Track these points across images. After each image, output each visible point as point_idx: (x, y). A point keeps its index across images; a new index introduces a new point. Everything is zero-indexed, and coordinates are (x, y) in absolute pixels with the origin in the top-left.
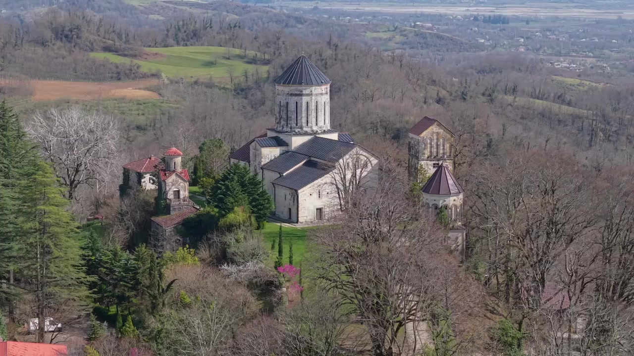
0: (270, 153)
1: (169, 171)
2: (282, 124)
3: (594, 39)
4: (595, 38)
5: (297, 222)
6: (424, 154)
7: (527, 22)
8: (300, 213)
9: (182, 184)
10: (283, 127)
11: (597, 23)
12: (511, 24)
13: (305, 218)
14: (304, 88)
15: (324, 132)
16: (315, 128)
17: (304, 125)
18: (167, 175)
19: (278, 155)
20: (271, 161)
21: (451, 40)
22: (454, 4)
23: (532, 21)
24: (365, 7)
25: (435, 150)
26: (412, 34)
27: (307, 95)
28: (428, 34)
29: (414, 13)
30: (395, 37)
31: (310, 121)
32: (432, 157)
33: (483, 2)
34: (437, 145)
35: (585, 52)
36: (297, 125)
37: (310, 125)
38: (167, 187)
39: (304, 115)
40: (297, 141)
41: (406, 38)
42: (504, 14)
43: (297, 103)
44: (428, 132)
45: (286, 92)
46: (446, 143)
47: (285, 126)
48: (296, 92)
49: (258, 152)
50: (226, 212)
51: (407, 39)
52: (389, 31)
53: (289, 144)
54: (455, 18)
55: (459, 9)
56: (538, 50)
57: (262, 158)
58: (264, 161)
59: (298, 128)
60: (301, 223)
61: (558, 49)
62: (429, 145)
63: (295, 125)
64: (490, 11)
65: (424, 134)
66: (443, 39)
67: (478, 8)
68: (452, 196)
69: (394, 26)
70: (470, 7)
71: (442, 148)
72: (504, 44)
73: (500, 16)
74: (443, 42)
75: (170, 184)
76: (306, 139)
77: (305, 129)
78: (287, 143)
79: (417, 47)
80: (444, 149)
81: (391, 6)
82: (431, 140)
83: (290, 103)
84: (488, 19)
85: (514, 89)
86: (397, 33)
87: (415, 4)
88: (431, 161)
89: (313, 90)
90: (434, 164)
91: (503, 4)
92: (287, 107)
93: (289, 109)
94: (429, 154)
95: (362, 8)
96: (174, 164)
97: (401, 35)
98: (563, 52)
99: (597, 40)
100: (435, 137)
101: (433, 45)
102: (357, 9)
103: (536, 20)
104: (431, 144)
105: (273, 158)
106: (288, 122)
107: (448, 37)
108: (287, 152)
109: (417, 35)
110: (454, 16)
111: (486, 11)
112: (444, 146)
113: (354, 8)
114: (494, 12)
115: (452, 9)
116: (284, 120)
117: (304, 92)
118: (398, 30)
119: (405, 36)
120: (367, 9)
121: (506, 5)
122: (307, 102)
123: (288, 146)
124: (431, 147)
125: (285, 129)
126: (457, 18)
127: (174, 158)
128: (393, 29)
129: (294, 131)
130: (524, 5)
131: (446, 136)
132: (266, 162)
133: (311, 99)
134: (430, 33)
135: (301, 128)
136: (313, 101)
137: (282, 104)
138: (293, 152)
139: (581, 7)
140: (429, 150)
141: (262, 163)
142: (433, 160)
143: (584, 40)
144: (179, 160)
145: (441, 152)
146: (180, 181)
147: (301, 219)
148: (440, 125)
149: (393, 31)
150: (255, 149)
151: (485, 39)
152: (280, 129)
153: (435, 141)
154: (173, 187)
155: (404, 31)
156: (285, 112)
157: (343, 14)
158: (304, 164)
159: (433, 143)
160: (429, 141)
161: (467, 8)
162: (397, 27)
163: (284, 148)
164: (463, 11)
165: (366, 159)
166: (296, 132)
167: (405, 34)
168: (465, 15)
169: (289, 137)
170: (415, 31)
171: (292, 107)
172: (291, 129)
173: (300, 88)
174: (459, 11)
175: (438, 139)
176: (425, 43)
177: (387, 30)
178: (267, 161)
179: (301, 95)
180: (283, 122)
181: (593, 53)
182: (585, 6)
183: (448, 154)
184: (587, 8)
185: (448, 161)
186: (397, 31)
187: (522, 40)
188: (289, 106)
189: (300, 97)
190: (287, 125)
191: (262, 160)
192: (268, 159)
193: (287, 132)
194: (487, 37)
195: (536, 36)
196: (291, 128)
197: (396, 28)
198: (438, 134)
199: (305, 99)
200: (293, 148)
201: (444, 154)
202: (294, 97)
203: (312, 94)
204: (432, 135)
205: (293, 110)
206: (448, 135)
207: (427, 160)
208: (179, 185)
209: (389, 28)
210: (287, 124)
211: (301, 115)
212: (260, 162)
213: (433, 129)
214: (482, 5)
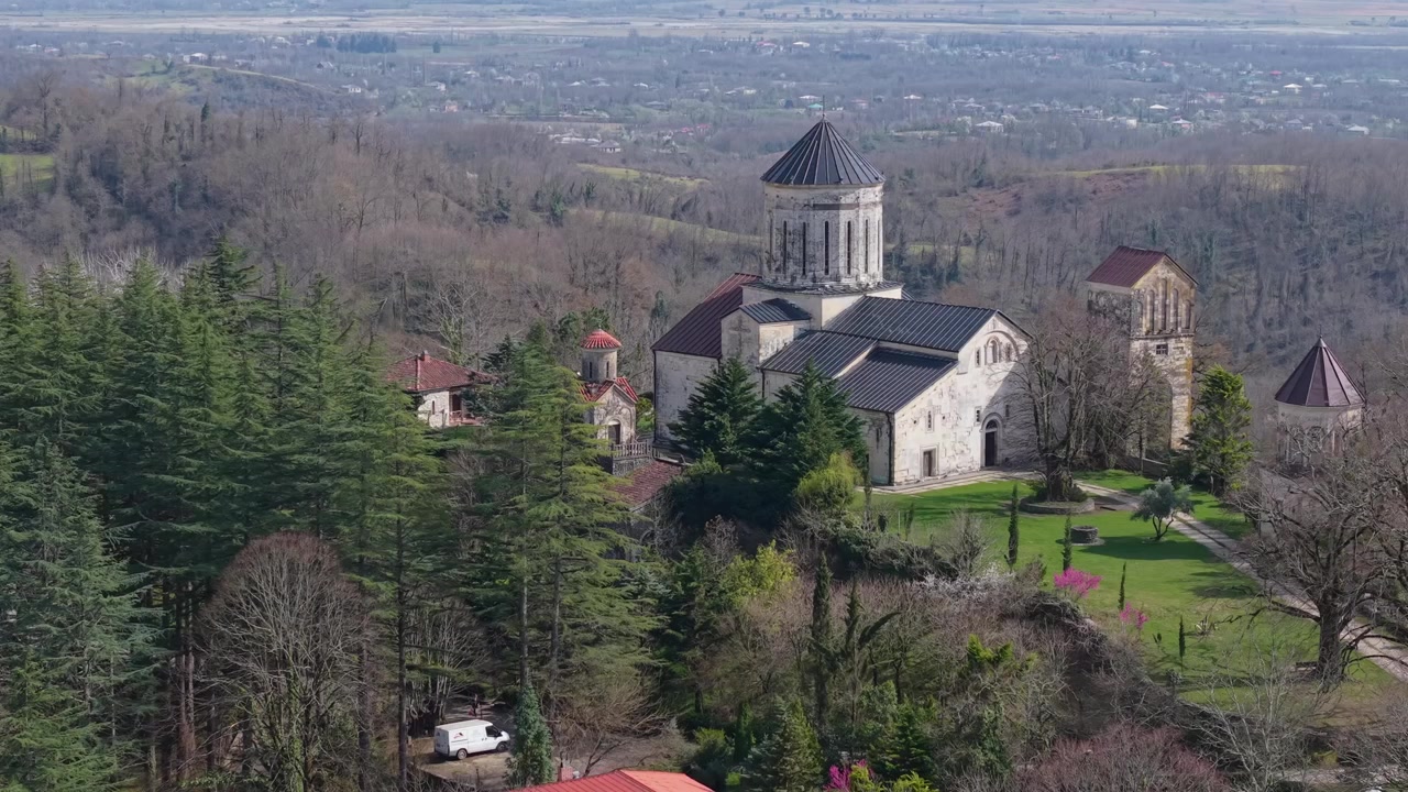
0: (776, 336)
1: (597, 382)
2: (790, 272)
3: (598, 82)
4: (599, 79)
5: (890, 482)
6: (1140, 325)
7: (436, 48)
8: (897, 462)
9: (624, 411)
10: (794, 279)
11: (586, 45)
12: (402, 53)
13: (905, 473)
14: (842, 191)
15: (879, 287)
16: (863, 279)
17: (843, 271)
18: (593, 391)
19: (792, 340)
20: (778, 353)
21: (297, 90)
22: (253, 10)
23: (444, 44)
24: (56, 20)
25: (1160, 317)
26: (210, 79)
27: (849, 206)
28: (244, 80)
29: (178, 32)
30: (169, 87)
31: (853, 261)
32: (1156, 332)
33: (317, 6)
34: (1165, 306)
35: (590, 110)
36: (827, 272)
37: (853, 271)
38: (595, 417)
39: (843, 250)
40: (832, 309)
41: (193, 88)
42: (380, 30)
43: (827, 224)
44: (1148, 280)
45: (801, 202)
46: (1180, 300)
47: (799, 276)
48: (826, 202)
49: (745, 335)
50: (800, 465)
51: (198, 90)
52: (154, 72)
53: (814, 315)
54: (272, 42)
55: (267, 21)
56: (486, 108)
57: (760, 347)
58: (766, 353)
59: (831, 279)
60: (899, 484)
61: (530, 104)
62: (1149, 307)
63: (823, 273)
64: (340, 23)
65: (1140, 284)
66: (279, 88)
67: (311, 19)
68: (1352, 409)
69: (165, 63)
70: (291, 15)
71: (1172, 311)
72: (408, 97)
73: (376, 36)
74: (279, 96)
75: (603, 411)
76: (847, 302)
77: (844, 281)
78: (807, 314)
79: (222, 107)
80: (1176, 314)
81: (113, 17)
82: (1154, 296)
83: (811, 225)
84: (349, 41)
85: (588, 193)
86: (172, 78)
87: (168, 12)
88: (1152, 339)
89: (861, 196)
90: (1158, 347)
91: (362, 8)
92: (804, 235)
93: (808, 239)
94: (1148, 325)
95: (53, 23)
96: (605, 367)
97: (183, 82)
98: (543, 110)
99: (603, 84)
100: (1161, 289)
101: (258, 101)
102: (42, 26)
103: (452, 43)
104: (1152, 304)
105: (781, 346)
106: (807, 267)
107: (290, 84)
108: (810, 332)
109: (220, 81)
110: (270, 37)
111: (330, 24)
112: (1176, 307)
113: (34, 24)
114: (347, 26)
115: (251, 23)
116: (796, 264)
117: (843, 201)
118: (175, 72)
119: (192, 82)
120: (65, 25)
121: (372, 11)
122: (849, 223)
123: (809, 319)
124: (1153, 311)
125: (799, 282)
126: (277, 41)
127: (607, 353)
128: (163, 68)
129: (823, 286)
130: (409, 11)
131: (1181, 287)
132: (769, 356)
133: (858, 216)
134: (248, 76)
135: (837, 279)
136: (861, 219)
137: (790, 228)
138: (828, 332)
139: (534, 13)
140: (1148, 317)
141: (761, 359)
142: (1157, 339)
143: (577, 83)
144: (613, 357)
145: (1172, 320)
146: (621, 403)
147: (898, 477)
148: (1171, 263)
149: (165, 73)
150: (739, 327)
151: (362, 86)
152: (783, 282)
153: (1161, 297)
154: (609, 417)
155: (189, 72)
156: (799, 244)
157: (20, 38)
158: (868, 357)
159: (1156, 303)
160: (1149, 299)
161: (286, 20)
162: (172, 63)
163: (803, 324)
164: (279, 26)
165: (1008, 341)
166: (826, 289)
167: (192, 80)
168: (294, 35)
169: (813, 299)
170: (215, 73)
171: (816, 233)
172: (814, 282)
173: (835, 192)
174: (270, 25)
175: (1166, 294)
176: (240, 99)
177: (151, 70)
178: (771, 353)
179: (837, 207)
180: (792, 267)
181: (609, 113)
182: (544, 11)
183: (1184, 325)
184: (549, 13)
185: (1183, 339)
186: (170, 74)
187: (443, 87)
188: (810, 231)
189: (835, 212)
190: (804, 273)
191: (761, 351)
192: (773, 348)
193: (804, 289)
194: (366, 82)
195: (467, 76)
196: (814, 279)
197: (170, 67)
198: (1166, 281)
199: (845, 216)
200: (823, 324)
201: (1176, 323)
202: (821, 212)
203: (858, 205)
204: (1155, 286)
205: (817, 240)
206: (1184, 284)
207: (1147, 339)
208: (620, 413)
209: (154, 67)
210: (804, 270)
211: (837, 249)
212: (754, 357)
213: (1156, 272)
214: (316, 11)
